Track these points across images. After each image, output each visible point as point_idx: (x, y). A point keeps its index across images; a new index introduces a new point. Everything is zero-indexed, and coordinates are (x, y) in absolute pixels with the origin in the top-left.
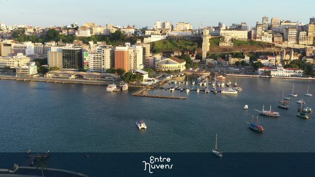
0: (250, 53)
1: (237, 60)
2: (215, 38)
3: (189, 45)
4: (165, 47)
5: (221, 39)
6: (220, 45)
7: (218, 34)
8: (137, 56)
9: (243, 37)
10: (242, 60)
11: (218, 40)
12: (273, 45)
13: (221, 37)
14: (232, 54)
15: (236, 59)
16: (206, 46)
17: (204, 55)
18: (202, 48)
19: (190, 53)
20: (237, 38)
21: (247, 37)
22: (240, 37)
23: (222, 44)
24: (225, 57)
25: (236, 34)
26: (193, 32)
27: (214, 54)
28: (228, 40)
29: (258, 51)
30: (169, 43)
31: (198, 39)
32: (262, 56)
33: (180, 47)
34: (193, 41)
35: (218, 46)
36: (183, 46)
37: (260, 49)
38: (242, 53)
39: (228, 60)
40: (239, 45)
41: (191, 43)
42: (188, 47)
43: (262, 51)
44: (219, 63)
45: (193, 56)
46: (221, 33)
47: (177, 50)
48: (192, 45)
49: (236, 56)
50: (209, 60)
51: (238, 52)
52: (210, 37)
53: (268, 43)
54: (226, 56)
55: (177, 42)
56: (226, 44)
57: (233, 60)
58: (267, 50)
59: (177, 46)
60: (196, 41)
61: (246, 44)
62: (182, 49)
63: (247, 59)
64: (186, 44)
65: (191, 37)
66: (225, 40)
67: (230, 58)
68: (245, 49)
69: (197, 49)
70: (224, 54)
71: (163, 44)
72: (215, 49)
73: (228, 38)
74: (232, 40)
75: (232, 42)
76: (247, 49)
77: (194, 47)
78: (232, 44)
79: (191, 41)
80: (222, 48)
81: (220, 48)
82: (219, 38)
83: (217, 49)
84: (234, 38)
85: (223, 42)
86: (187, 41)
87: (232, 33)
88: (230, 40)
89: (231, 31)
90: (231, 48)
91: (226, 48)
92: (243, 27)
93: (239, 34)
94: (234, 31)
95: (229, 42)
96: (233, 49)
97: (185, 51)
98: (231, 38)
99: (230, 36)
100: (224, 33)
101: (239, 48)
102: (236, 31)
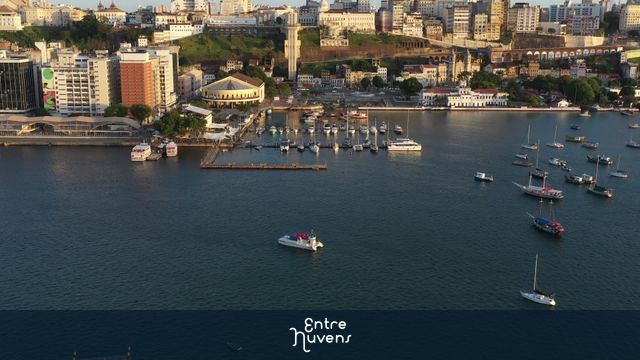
0: (384, 60)
1: (362, 75)
2: (310, 29)
3: (256, 45)
4: (205, 51)
5: (321, 31)
6: (322, 44)
7: (315, 22)
8: (165, 74)
9: (367, 27)
10: (373, 74)
11: (315, 33)
12: (427, 41)
13: (322, 27)
14: (349, 63)
15: (360, 73)
16: (293, 49)
17: (292, 68)
18: (284, 52)
19: (262, 64)
20: (354, 30)
21: (374, 27)
22: (360, 27)
23: (325, 43)
24: (336, 70)
25: (352, 21)
26: (257, 17)
27: (311, 65)
29: (399, 55)
30: (211, 44)
31: (274, 33)
32: (411, 66)
33: (238, 52)
34: (264, 38)
35: (317, 47)
36: (244, 48)
37: (401, 52)
38: (370, 61)
39: (343, 76)
40: (360, 44)
41: (259, 41)
42: (254, 50)
43: (406, 54)
44: (325, 84)
45: (268, 70)
46: (320, 19)
47: (233, 59)
48: (263, 45)
49: (358, 66)
50: (304, 78)
51: (358, 57)
52: (300, 28)
53: (417, 39)
54: (338, 67)
55: (230, 40)
56: (334, 42)
57: (353, 77)
58: (416, 52)
59: (230, 49)
60: (269, 37)
61: (373, 42)
62: (241, 56)
63: (382, 71)
64: (248, 44)
65: (258, 29)
66: (331, 33)
67: (348, 72)
68: (372, 52)
69: (275, 54)
70: (334, 65)
71: (198, 46)
72: (312, 53)
73: (336, 31)
74: (346, 34)
75: (345, 38)
76: (376, 51)
77: (267, 49)
78: (345, 41)
79: (260, 38)
80: (327, 51)
81: (322, 52)
82: (318, 29)
83: (317, 52)
84: (349, 29)
85: (328, 38)
86: (250, 38)
87: (344, 19)
88: (340, 34)
89: (341, 14)
90: (344, 51)
91: (335, 51)
92: (362, 5)
93: (357, 21)
94: (347, 14)
95: (339, 39)
96: (348, 52)
97: (250, 60)
98: (343, 29)
99: (340, 24)
100: (327, 19)
101: (360, 50)
102: (352, 14)
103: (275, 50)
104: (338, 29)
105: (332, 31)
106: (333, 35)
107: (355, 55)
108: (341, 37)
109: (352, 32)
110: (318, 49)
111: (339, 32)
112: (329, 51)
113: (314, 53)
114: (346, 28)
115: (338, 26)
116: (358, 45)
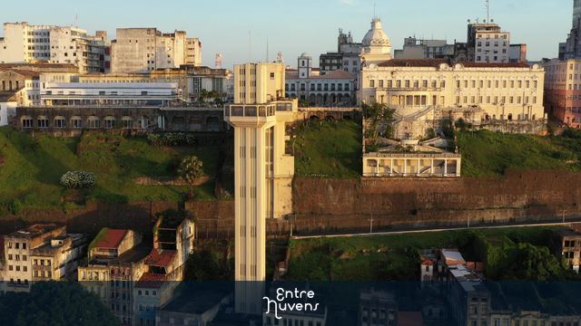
2: (329, 116)
3: (152, 170)
5: (366, 123)
6: (366, 169)
7: (349, 95)
9: (515, 110)
11: (347, 131)
13: (373, 111)
20: (477, 119)
21: (539, 111)
22: (493, 111)
23: (377, 166)
25: (469, 92)
26: (197, 81)
28: (419, 130)
30: (10, 160)
34: (181, 143)
36: (108, 182)
40: (502, 171)
41: (162, 156)
42: (140, 186)
46: (366, 84)
48: (172, 170)
51: (496, 216)
52: (294, 113)
55: (75, 148)
56: (410, 162)
64: (129, 165)
65: (172, 117)
66: (399, 131)
68: (544, 196)
73: (416, 122)
74: (450, 132)
75: (450, 149)
76: (559, 196)
78: (447, 158)
79: (170, 144)
80: (385, 194)
81: (367, 195)
82: (355, 118)
83: (349, 198)
84: (458, 116)
85: (388, 150)
86: (140, 143)
87: (443, 84)
88: (431, 134)
89: (434, 69)
90: (445, 195)
91: (412, 194)
92: (484, 47)
93: (486, 92)
94: (451, 69)
95: (427, 150)
96: (460, 197)
97: (104, 231)
98: (440, 116)
99: (429, 102)
100: (385, 85)
101: (500, 191)
102: (467, 69)
103: (210, 188)
104: (423, 118)
105: (401, 124)
106: (407, 136)
107: (483, 207)
108: (432, 145)
109: (470, 126)
110: (355, 186)
111: (427, 126)
112: (391, 191)
113: (341, 200)
114: (450, 112)
115: (421, 107)
116: (493, 174)
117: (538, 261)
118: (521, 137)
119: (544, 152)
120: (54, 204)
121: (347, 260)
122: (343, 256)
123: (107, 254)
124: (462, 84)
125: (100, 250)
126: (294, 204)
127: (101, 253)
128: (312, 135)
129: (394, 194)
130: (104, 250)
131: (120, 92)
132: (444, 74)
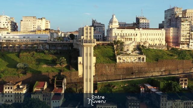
2: (103, 44)
3: (47, 62)
5: (115, 46)
6: (118, 61)
7: (101, 38)
9: (157, 42)
11: (109, 49)
13: (116, 43)
18: (77, 69)
19: (51, 87)
20: (147, 45)
21: (164, 43)
22: (151, 43)
23: (121, 59)
25: (144, 37)
27: (109, 85)
28: (131, 48)
31: (66, 48)
33: (25, 70)
34: (56, 54)
35: (113, 64)
40: (157, 60)
41: (50, 58)
42: (44, 68)
48: (53, 63)
55: (18, 56)
56: (131, 58)
59: (16, 67)
61: (169, 58)
64: (39, 61)
65: (50, 45)
66: (125, 49)
72: (108, 70)
74: (140, 49)
75: (141, 53)
76: (173, 67)
77: (58, 66)
78: (142, 57)
79: (52, 54)
80: (123, 68)
81: (118, 69)
82: (111, 45)
83: (113, 70)
84: (142, 44)
85: (123, 54)
86: (41, 54)
87: (137, 35)
88: (135, 50)
89: (133, 30)
90: (141, 68)
91: (132, 68)
92: (142, 24)
93: (149, 37)
94: (139, 30)
95: (134, 54)
96: (146, 68)
97: (37, 82)
98: (136, 44)
99: (133, 40)
100: (120, 35)
101: (157, 66)
102: (143, 30)
103: (68, 67)
104: (132, 45)
105: (126, 46)
106: (128, 50)
107: (152, 71)
108: (136, 53)
109: (145, 47)
110: (114, 66)
111: (133, 47)
112: (125, 67)
113: (110, 70)
114: (139, 43)
115: (131, 42)
116: (155, 61)
117: (175, 86)
118: (161, 51)
119: (168, 55)
120: (15, 74)
121: (116, 88)
122: (115, 87)
123: (40, 90)
124: (142, 35)
125: (37, 89)
126: (96, 72)
127: (37, 90)
128: (99, 50)
129: (126, 68)
130: (38, 89)
131: (31, 37)
132: (137, 31)
